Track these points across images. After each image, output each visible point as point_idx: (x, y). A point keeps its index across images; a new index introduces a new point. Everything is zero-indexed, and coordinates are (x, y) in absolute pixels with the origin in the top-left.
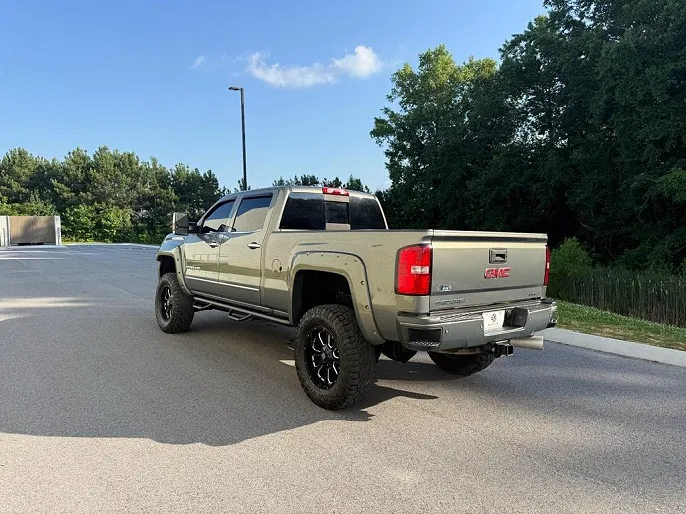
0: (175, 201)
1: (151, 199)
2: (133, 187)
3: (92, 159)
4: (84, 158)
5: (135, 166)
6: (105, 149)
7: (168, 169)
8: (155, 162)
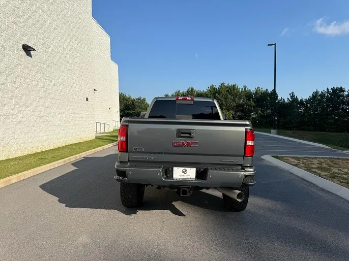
0: (254, 107)
1: (242, 106)
2: (234, 101)
3: (218, 89)
4: (214, 89)
5: (235, 91)
6: (223, 84)
7: (252, 91)
8: (245, 87)
